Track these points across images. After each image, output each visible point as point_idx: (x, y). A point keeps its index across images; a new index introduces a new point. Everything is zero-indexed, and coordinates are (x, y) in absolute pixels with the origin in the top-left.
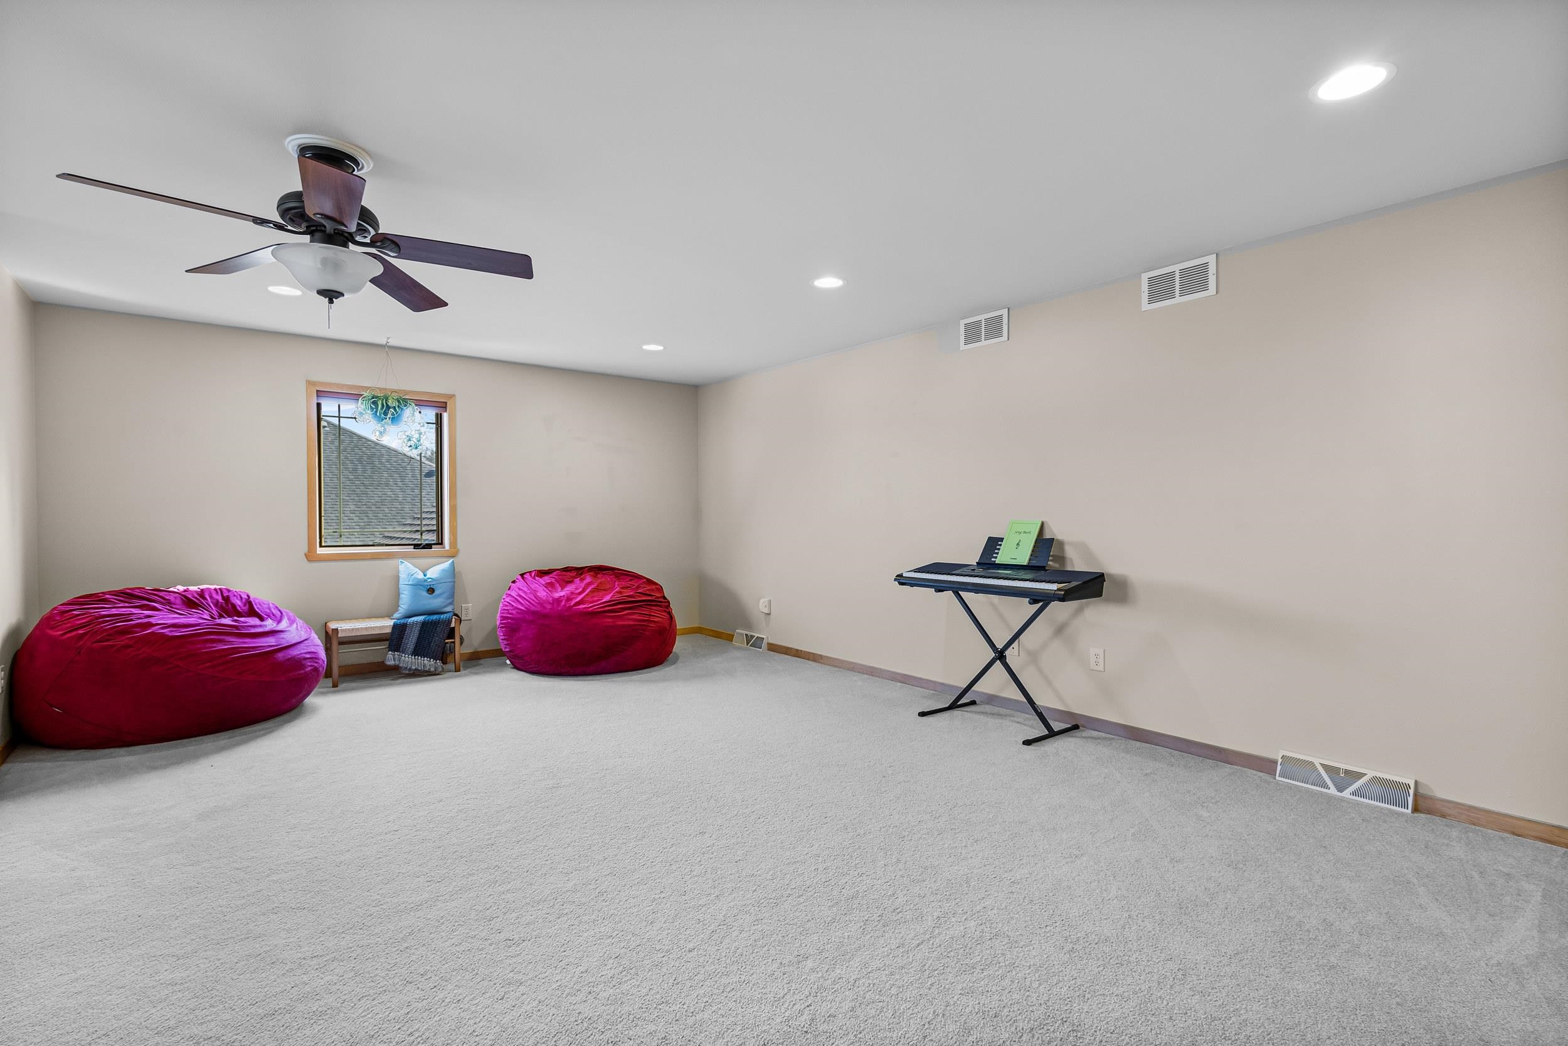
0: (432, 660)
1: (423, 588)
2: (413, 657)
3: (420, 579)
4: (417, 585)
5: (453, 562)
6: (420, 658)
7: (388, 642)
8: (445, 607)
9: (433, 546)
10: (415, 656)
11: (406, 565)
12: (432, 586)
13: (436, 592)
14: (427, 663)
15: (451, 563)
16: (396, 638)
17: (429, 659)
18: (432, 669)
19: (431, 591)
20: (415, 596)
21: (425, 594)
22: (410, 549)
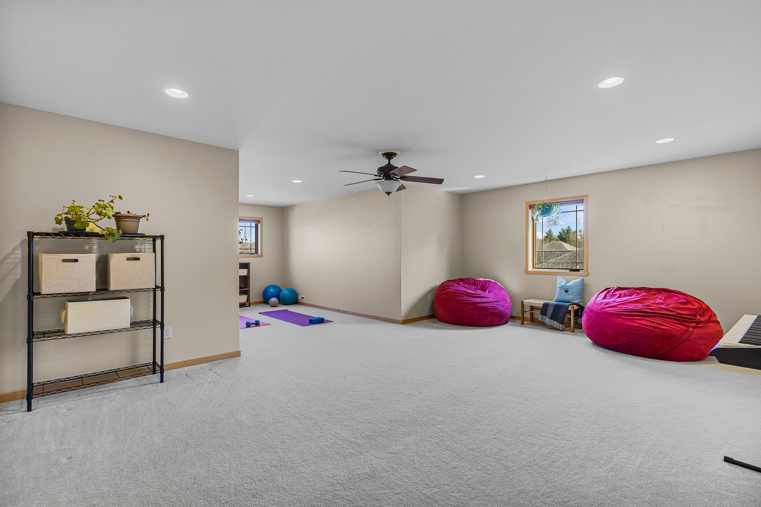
0: (558, 323)
1: (563, 289)
2: (550, 320)
3: (562, 285)
4: (561, 288)
5: (583, 279)
6: (553, 321)
7: (540, 310)
8: (573, 300)
9: (580, 270)
10: (551, 320)
11: (559, 278)
12: (567, 289)
13: (569, 293)
14: (555, 324)
15: (582, 279)
16: (545, 309)
17: (557, 322)
18: (557, 327)
19: (567, 291)
20: (560, 293)
21: (564, 292)
22: (568, 271)
